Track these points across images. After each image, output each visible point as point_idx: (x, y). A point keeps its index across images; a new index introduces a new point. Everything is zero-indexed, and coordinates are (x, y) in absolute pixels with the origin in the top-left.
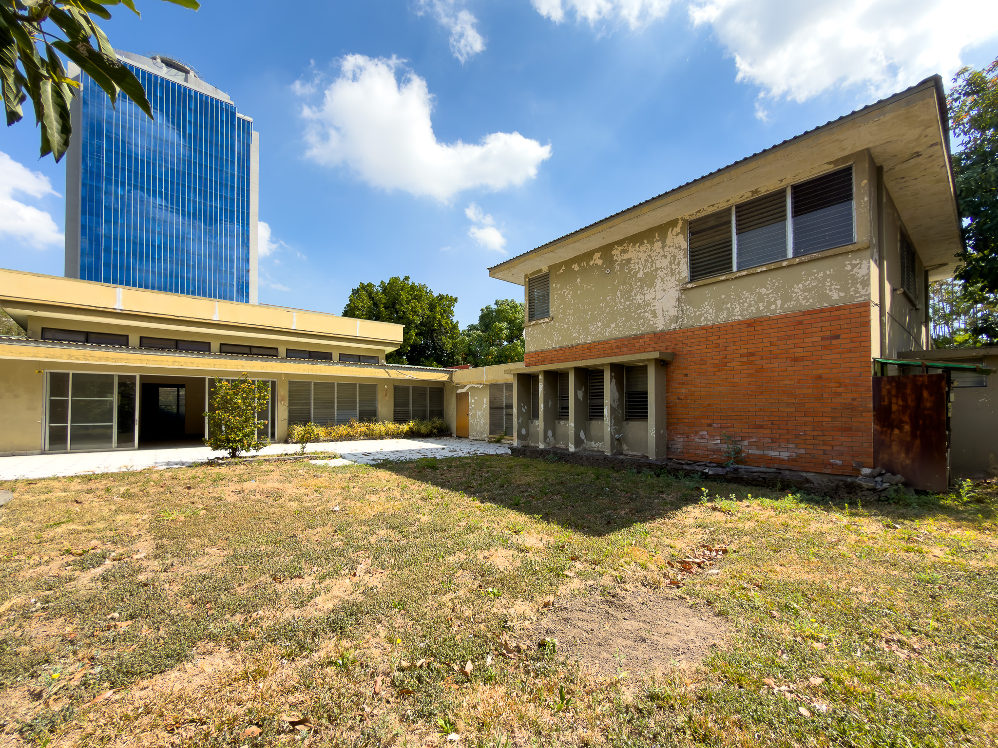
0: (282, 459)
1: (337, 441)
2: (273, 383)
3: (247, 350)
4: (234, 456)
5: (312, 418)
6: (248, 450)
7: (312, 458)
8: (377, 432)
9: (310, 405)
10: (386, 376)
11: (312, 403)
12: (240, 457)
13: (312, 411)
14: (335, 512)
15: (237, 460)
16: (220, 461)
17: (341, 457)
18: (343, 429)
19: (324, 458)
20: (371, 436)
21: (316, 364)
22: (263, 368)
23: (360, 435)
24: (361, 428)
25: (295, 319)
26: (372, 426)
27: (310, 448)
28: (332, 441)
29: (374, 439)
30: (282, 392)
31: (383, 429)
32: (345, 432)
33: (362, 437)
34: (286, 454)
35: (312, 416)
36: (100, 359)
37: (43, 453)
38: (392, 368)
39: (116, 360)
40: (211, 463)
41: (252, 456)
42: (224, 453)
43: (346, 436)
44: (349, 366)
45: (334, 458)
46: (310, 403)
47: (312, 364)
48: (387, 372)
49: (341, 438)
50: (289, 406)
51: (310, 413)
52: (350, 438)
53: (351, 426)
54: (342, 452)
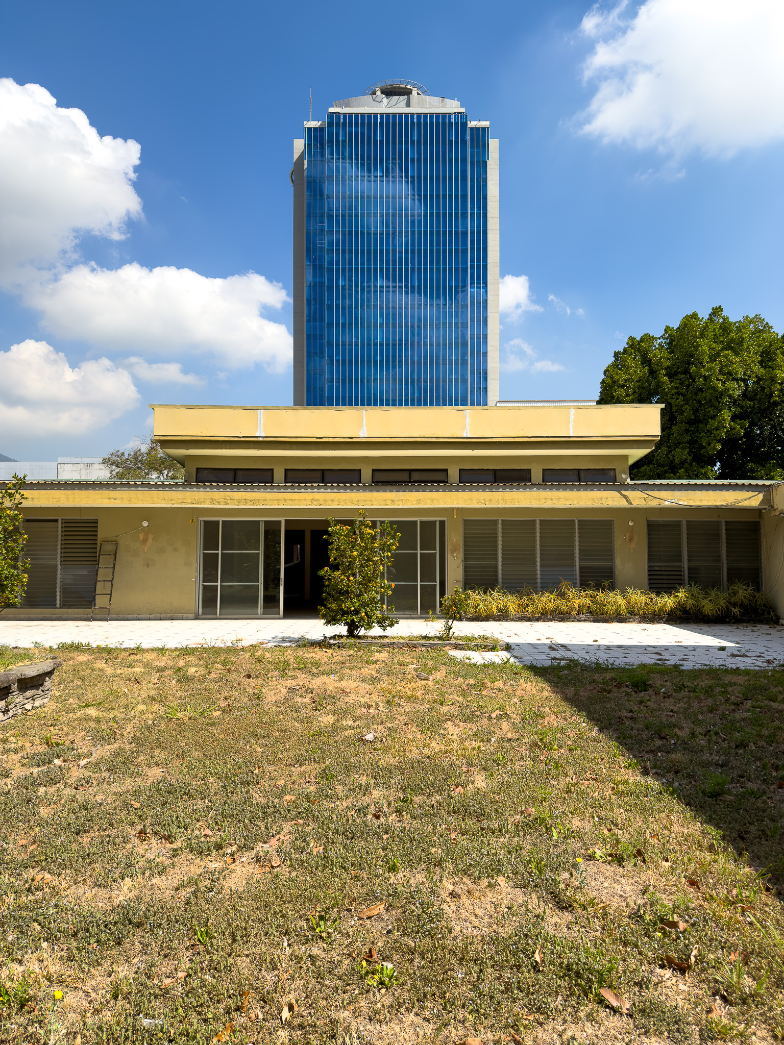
0: (411, 645)
1: (538, 620)
2: (442, 523)
3: (405, 477)
4: (351, 634)
5: (500, 580)
6: (369, 626)
7: (457, 647)
8: (610, 609)
9: (496, 559)
10: (623, 503)
11: (500, 556)
12: (359, 638)
13: (500, 568)
15: (353, 640)
16: (332, 641)
17: (508, 648)
18: (547, 600)
19: (476, 648)
20: (600, 616)
21: (497, 490)
22: (419, 501)
23: (579, 612)
24: (579, 599)
25: (468, 420)
26: (600, 596)
27: (462, 629)
28: (529, 620)
29: (606, 621)
30: (455, 538)
31: (622, 602)
32: (551, 606)
33: (583, 617)
34: (425, 637)
35: (500, 576)
37: (197, 618)
38: (634, 488)
40: (323, 644)
41: (374, 638)
42: (342, 629)
43: (553, 612)
44: (551, 490)
45: (493, 649)
46: (496, 554)
47: (491, 490)
48: (625, 497)
49: (544, 616)
50: (466, 559)
51: (497, 571)
52: (561, 616)
53: (562, 595)
54: (512, 640)
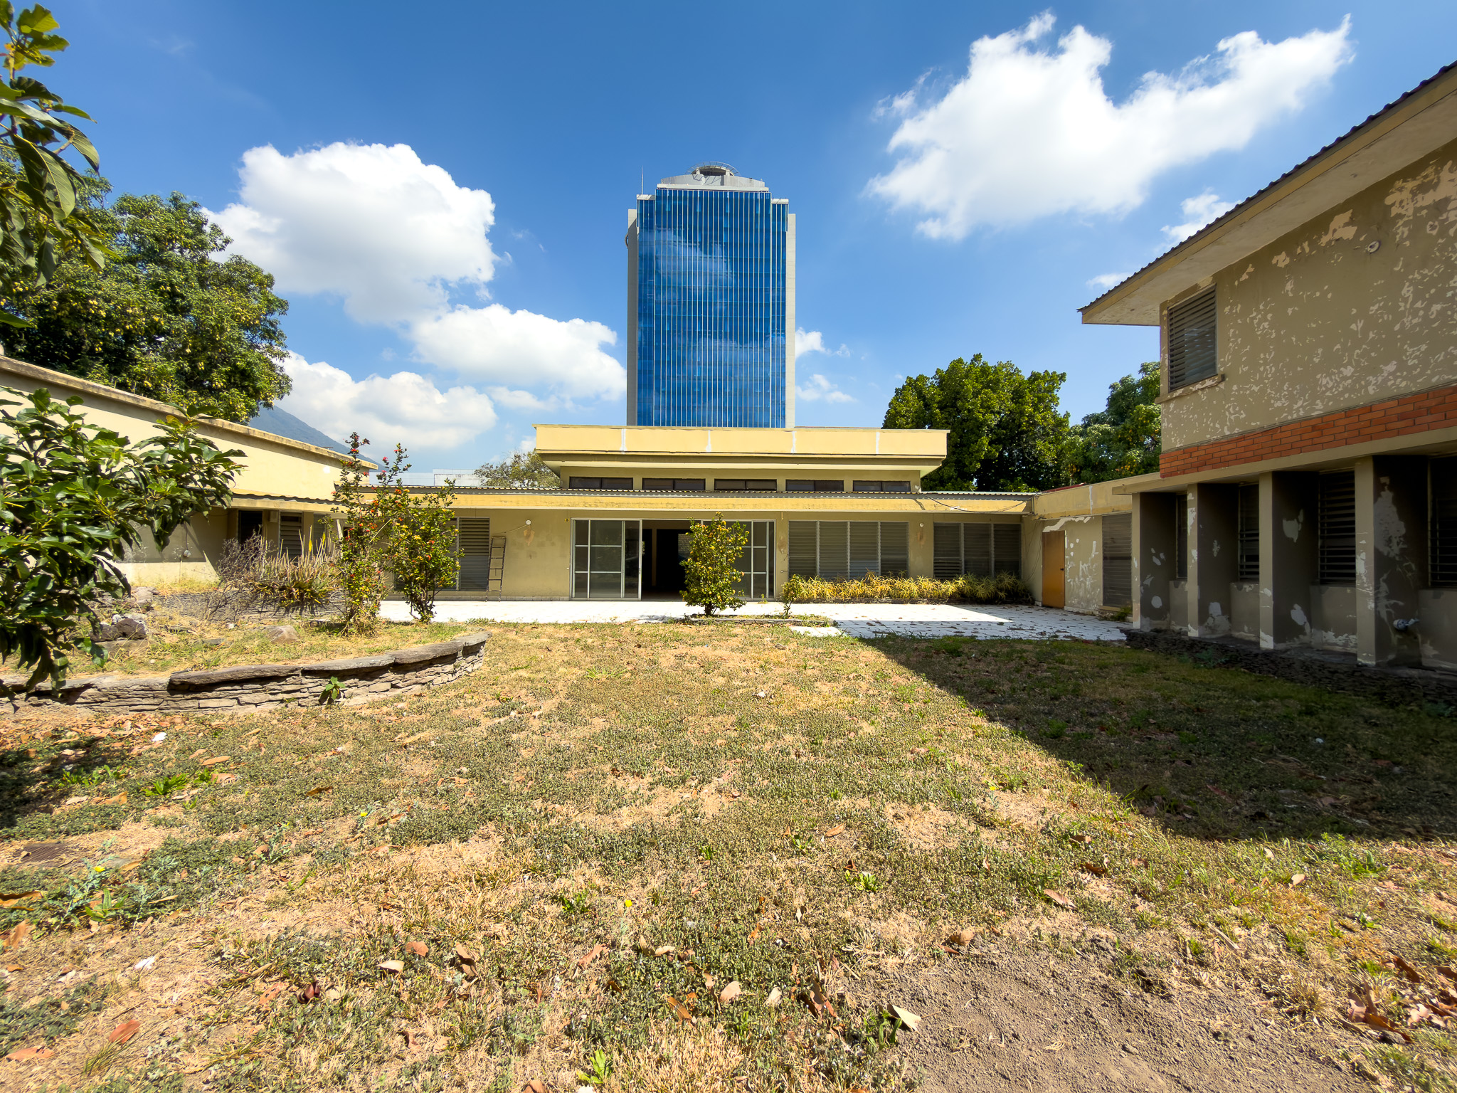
0: (759, 622)
1: (848, 602)
2: (772, 524)
3: (742, 485)
4: (708, 612)
5: (818, 571)
6: (723, 607)
7: (795, 623)
8: (905, 593)
9: (815, 553)
10: (918, 509)
11: (818, 550)
12: (716, 616)
13: (818, 560)
14: (759, 698)
15: (710, 618)
16: (693, 619)
17: (835, 624)
18: (855, 587)
19: (811, 624)
20: (897, 599)
21: (819, 497)
22: (755, 506)
23: (881, 596)
24: (882, 585)
25: (795, 440)
26: (898, 583)
27: (797, 610)
28: (842, 602)
29: (902, 603)
30: (782, 536)
31: (915, 588)
32: (859, 591)
33: (884, 599)
34: (768, 616)
35: (818, 567)
36: (607, 505)
37: (571, 600)
38: (926, 497)
39: (618, 504)
40: (685, 621)
41: (727, 616)
42: (700, 609)
43: (861, 595)
44: (862, 497)
45: (825, 625)
46: (815, 550)
47: (814, 497)
48: (920, 504)
49: (853, 599)
50: (790, 553)
51: (815, 563)
52: (867, 599)
53: (868, 582)
54: (838, 618)
